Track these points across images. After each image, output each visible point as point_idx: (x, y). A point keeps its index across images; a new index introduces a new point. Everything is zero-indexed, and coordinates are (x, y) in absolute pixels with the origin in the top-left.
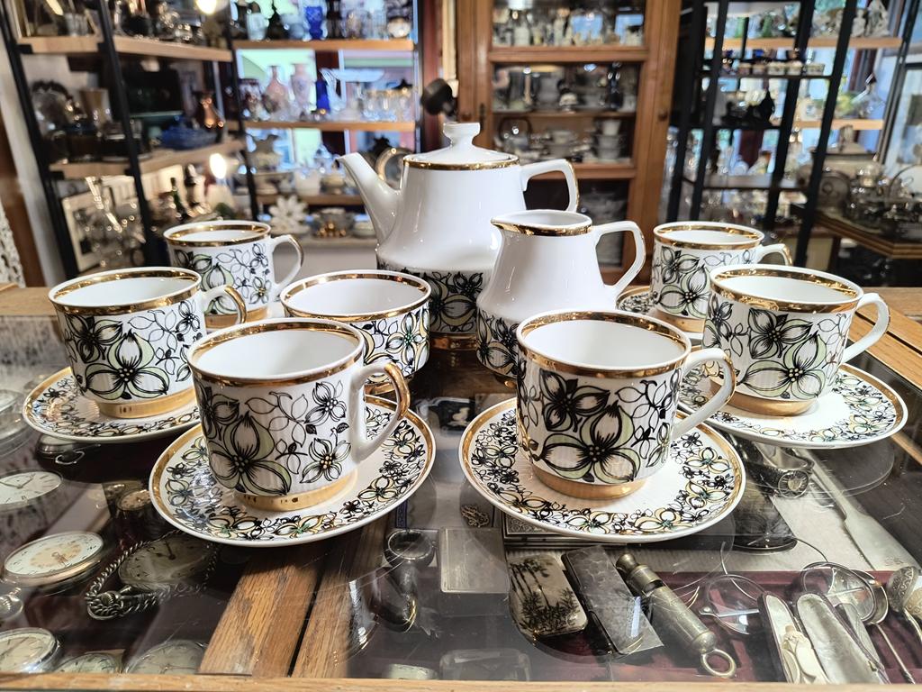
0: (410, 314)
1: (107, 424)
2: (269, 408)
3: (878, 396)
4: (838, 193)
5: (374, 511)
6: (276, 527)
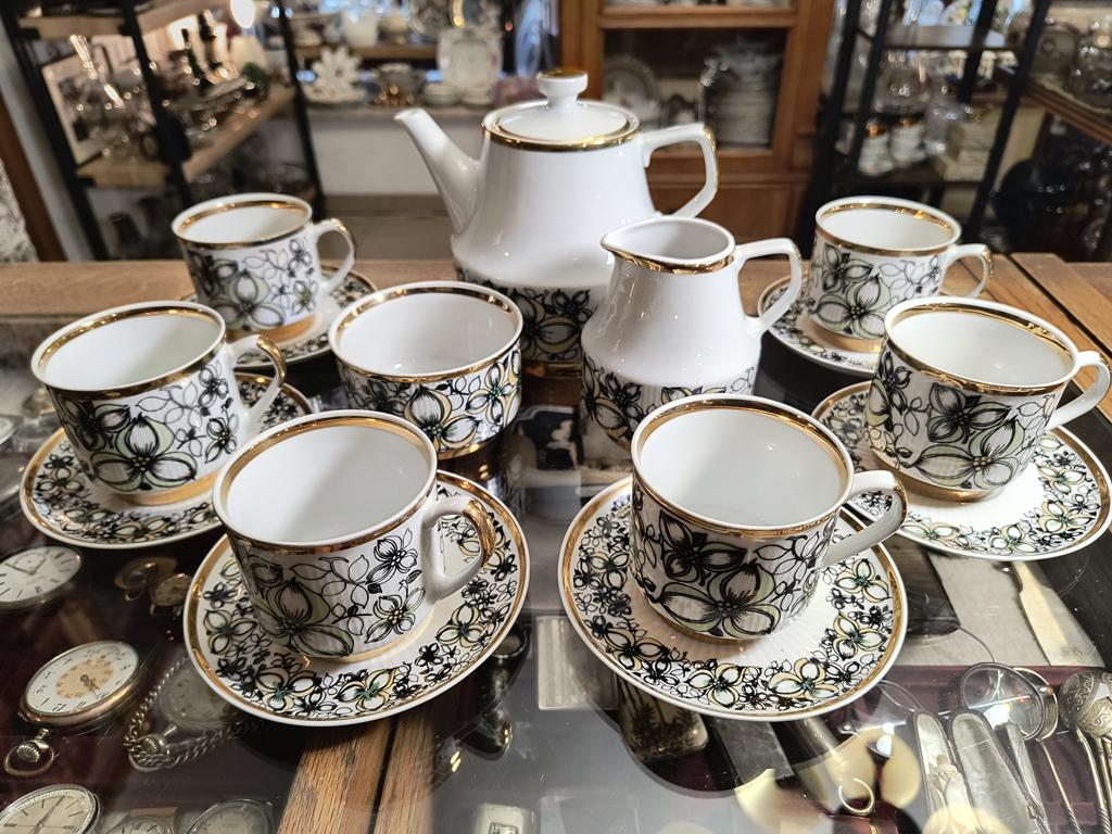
0: (496, 365)
1: (126, 514)
2: (320, 574)
3: (1081, 469)
4: (1062, 54)
5: (456, 664)
6: (339, 688)
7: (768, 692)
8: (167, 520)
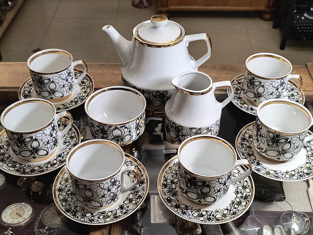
2: (96, 187)
5: (129, 210)
6: (98, 216)
7: (213, 217)
8: (39, 167)
